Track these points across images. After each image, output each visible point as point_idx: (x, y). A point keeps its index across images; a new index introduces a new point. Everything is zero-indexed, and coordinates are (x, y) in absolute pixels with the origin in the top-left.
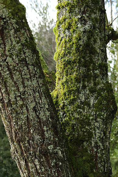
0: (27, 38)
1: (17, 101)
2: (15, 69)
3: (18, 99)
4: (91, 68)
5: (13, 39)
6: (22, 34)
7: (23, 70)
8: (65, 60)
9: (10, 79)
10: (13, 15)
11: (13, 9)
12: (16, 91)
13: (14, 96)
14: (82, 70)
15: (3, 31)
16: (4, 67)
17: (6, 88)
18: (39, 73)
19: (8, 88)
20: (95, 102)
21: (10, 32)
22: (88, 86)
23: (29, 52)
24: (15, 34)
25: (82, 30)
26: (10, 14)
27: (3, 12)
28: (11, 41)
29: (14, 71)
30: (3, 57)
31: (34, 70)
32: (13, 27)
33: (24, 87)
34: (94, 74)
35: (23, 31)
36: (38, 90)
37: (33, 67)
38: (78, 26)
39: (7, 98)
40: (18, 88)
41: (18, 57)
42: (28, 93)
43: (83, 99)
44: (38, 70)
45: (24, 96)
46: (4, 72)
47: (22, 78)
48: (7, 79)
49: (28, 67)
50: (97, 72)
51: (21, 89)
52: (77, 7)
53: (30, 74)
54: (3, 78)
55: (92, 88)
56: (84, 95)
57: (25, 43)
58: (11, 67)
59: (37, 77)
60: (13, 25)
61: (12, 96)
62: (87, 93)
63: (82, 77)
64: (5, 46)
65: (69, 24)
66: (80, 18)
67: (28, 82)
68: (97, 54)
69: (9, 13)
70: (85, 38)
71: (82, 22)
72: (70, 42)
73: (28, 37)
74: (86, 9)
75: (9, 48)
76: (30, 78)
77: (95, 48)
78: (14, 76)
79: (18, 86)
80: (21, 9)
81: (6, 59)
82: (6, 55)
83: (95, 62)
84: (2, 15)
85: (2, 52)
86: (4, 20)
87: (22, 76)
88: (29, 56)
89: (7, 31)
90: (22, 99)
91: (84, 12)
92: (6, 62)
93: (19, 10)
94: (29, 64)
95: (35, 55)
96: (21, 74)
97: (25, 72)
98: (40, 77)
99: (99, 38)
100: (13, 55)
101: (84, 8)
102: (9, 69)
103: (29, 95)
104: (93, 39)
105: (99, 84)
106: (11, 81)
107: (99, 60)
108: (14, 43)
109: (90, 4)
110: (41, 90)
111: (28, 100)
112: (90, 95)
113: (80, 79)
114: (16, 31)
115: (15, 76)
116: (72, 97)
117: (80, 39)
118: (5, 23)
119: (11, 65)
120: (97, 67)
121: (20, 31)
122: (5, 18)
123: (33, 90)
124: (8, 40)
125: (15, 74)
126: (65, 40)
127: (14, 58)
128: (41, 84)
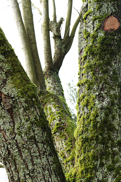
0: (36, 116)
1: (26, 179)
2: (24, 147)
3: (27, 177)
4: (109, 145)
5: (22, 117)
6: (32, 112)
7: (32, 148)
8: (83, 138)
9: (19, 157)
10: (22, 94)
11: (22, 88)
12: (25, 169)
13: (23, 174)
14: (100, 147)
15: (12, 110)
16: (13, 145)
17: (16, 166)
18: (50, 151)
19: (18, 166)
20: (113, 180)
21: (20, 110)
22: (106, 164)
23: (39, 130)
24: (24, 112)
25: (99, 106)
26: (20, 93)
27: (12, 91)
28: (20, 119)
29: (23, 148)
30: (12, 134)
31: (44, 147)
32: (23, 106)
33: (33, 165)
34: (113, 151)
35: (33, 110)
36: (48, 168)
37: (42, 144)
38: (96, 103)
39: (16, 176)
40: (27, 166)
41: (27, 135)
42: (37, 171)
43: (101, 178)
44: (49, 147)
45: (33, 174)
46: (13, 150)
47: (31, 156)
48: (16, 157)
49: (37, 144)
50: (116, 149)
51: (30, 167)
52: (95, 84)
53: (39, 152)
54: (12, 155)
55: (110, 166)
56: (102, 173)
57: (34, 121)
58: (20, 145)
59: (46, 155)
60: (22, 103)
61: (21, 174)
62: (105, 171)
63: (99, 155)
64: (14, 124)
65: (88, 101)
66: (98, 95)
67: (37, 160)
68: (116, 131)
69: (18, 93)
70: (103, 115)
71: (100, 99)
72: (88, 119)
73: (38, 115)
74: (104, 86)
75: (18, 126)
76: (40, 156)
77: (114, 125)
78: (22, 154)
79: (27, 164)
80: (31, 88)
81: (15, 137)
82: (15, 133)
83: (114, 139)
84: (11, 95)
85: (11, 130)
86: (13, 99)
87: (31, 154)
88: (39, 133)
89: (16, 109)
90: (31, 177)
91: (102, 89)
92: (15, 140)
93: (28, 89)
94: (38, 142)
95: (45, 132)
96: (30, 152)
97: (34, 149)
98: (50, 155)
99: (117, 114)
100: (21, 133)
101: (103, 85)
102: (18, 147)
103: (38, 173)
104: (111, 116)
105: (118, 162)
106: (20, 159)
107: (118, 136)
108: (23, 121)
109: (108, 81)
110: (50, 168)
111: (37, 178)
112: (108, 173)
113: (97, 157)
114: (25, 109)
115: (24, 154)
116: (89, 176)
117: (97, 116)
118: (14, 102)
119: (19, 143)
120: (116, 145)
121: (29, 109)
122: (13, 98)
123: (43, 168)
124: (17, 119)
125: (24, 152)
126: (83, 117)
127: (23, 136)
128: (51, 162)
